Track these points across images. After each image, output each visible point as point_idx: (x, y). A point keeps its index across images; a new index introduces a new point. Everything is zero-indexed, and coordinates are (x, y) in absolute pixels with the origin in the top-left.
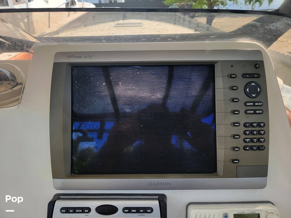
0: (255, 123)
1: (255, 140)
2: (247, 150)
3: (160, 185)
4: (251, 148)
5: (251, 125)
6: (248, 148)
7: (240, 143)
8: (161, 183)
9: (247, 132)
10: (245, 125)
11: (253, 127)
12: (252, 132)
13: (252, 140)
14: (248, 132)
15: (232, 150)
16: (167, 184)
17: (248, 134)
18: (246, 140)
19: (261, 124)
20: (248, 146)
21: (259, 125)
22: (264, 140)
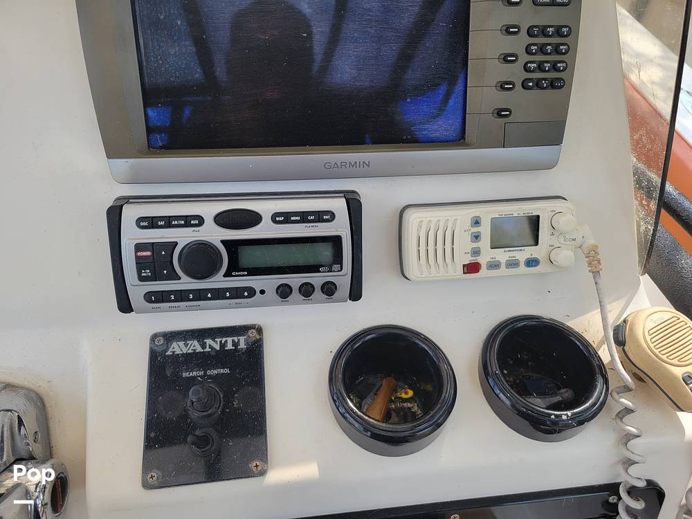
0: (551, 26)
1: (547, 66)
2: (530, 88)
3: (347, 166)
4: (538, 85)
5: (543, 31)
6: (531, 84)
7: (515, 73)
8: (350, 163)
9: (533, 48)
10: (530, 33)
11: (546, 35)
12: (542, 49)
13: (540, 68)
14: (536, 47)
15: (499, 88)
16: (361, 166)
17: (534, 51)
18: (529, 65)
19: (564, 29)
20: (530, 80)
21: (558, 32)
22: (564, 65)
